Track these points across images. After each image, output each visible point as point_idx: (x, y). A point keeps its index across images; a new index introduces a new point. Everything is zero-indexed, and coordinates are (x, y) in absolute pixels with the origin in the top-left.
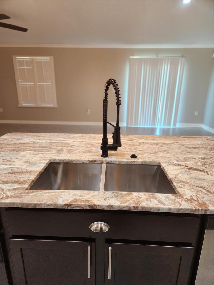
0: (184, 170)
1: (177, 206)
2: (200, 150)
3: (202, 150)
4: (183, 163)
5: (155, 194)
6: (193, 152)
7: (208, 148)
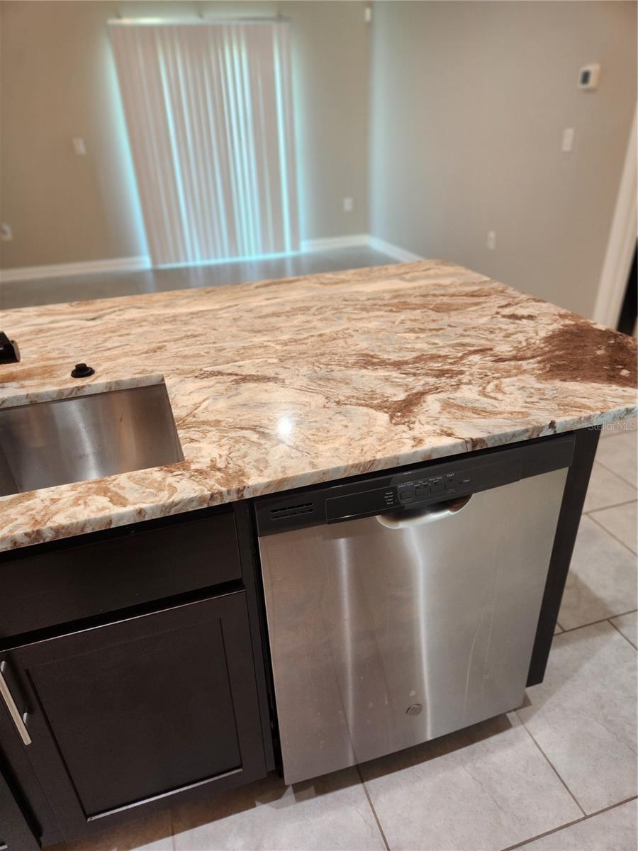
0: (221, 388)
1: (164, 498)
2: (292, 317)
3: (297, 316)
4: (229, 365)
5: (109, 479)
6: (270, 326)
7: (313, 310)
